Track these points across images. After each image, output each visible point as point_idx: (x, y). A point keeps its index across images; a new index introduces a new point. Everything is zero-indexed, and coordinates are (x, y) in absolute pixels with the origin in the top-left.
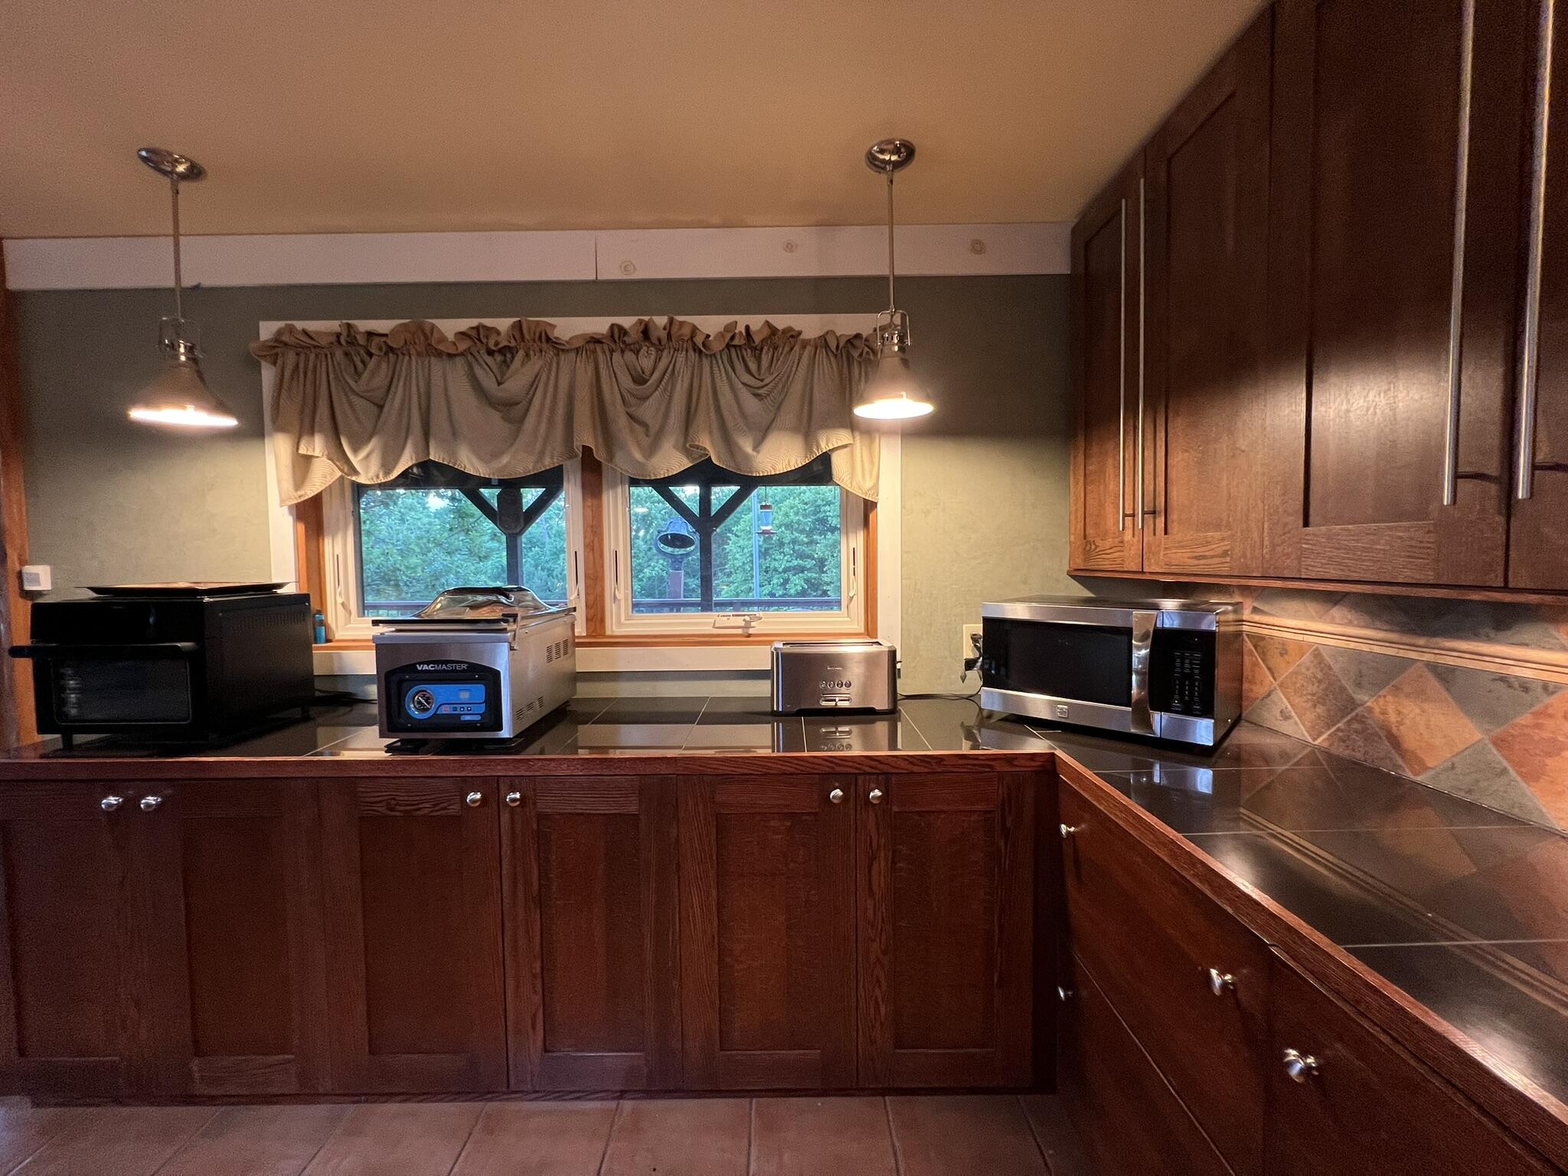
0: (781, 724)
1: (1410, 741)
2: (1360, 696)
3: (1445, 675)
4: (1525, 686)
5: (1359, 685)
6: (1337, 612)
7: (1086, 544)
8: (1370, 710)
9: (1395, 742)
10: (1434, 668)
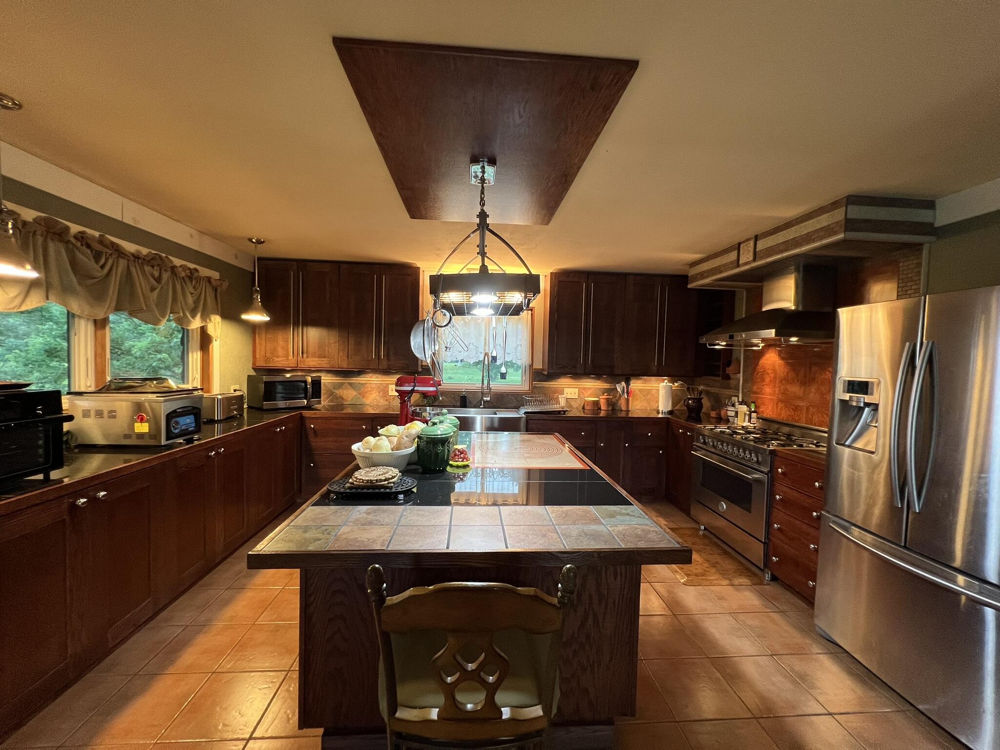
0: (216, 419)
1: (344, 397)
2: (335, 391)
3: (350, 384)
4: (362, 384)
5: (335, 389)
6: (329, 375)
7: (254, 364)
8: (337, 394)
9: (342, 398)
10: (348, 383)
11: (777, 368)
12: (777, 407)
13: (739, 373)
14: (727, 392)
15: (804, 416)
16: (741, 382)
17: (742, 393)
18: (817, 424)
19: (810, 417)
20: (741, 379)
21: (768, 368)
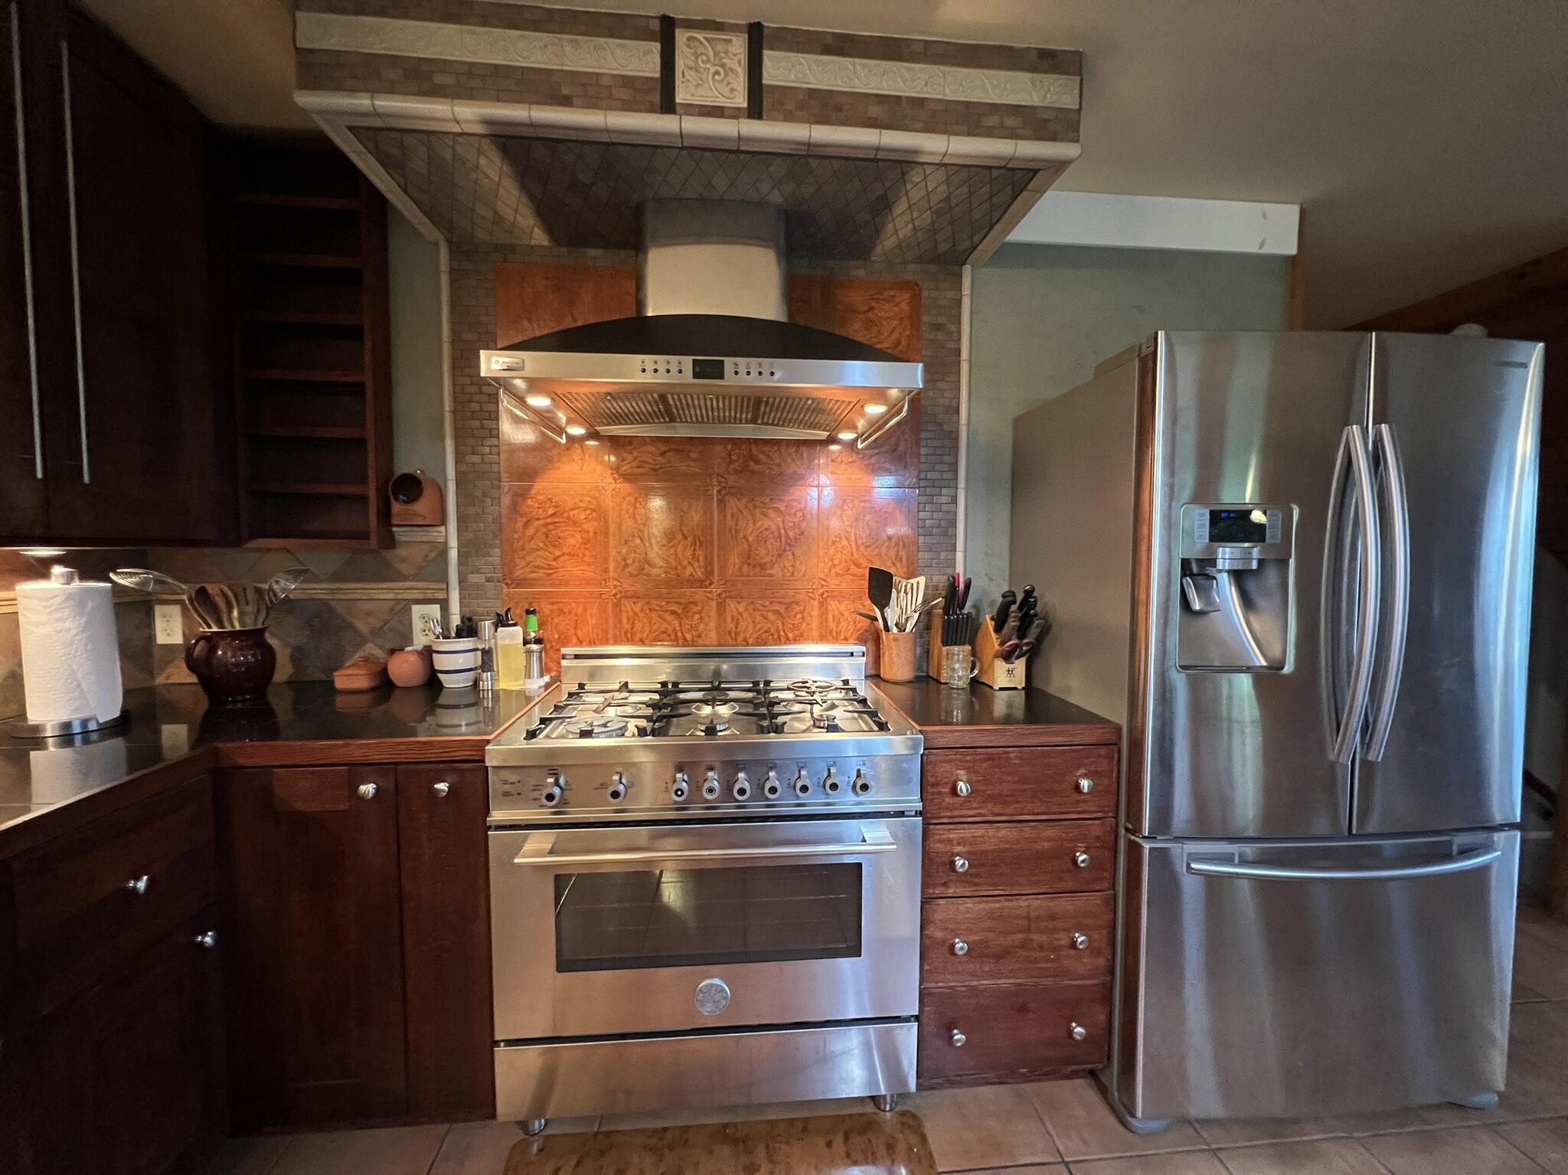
11: (609, 503)
12: (618, 615)
13: (443, 522)
14: (385, 592)
15: (713, 625)
16: (453, 554)
17: (461, 589)
18: (751, 641)
19: (731, 626)
20: (453, 543)
21: (570, 505)
